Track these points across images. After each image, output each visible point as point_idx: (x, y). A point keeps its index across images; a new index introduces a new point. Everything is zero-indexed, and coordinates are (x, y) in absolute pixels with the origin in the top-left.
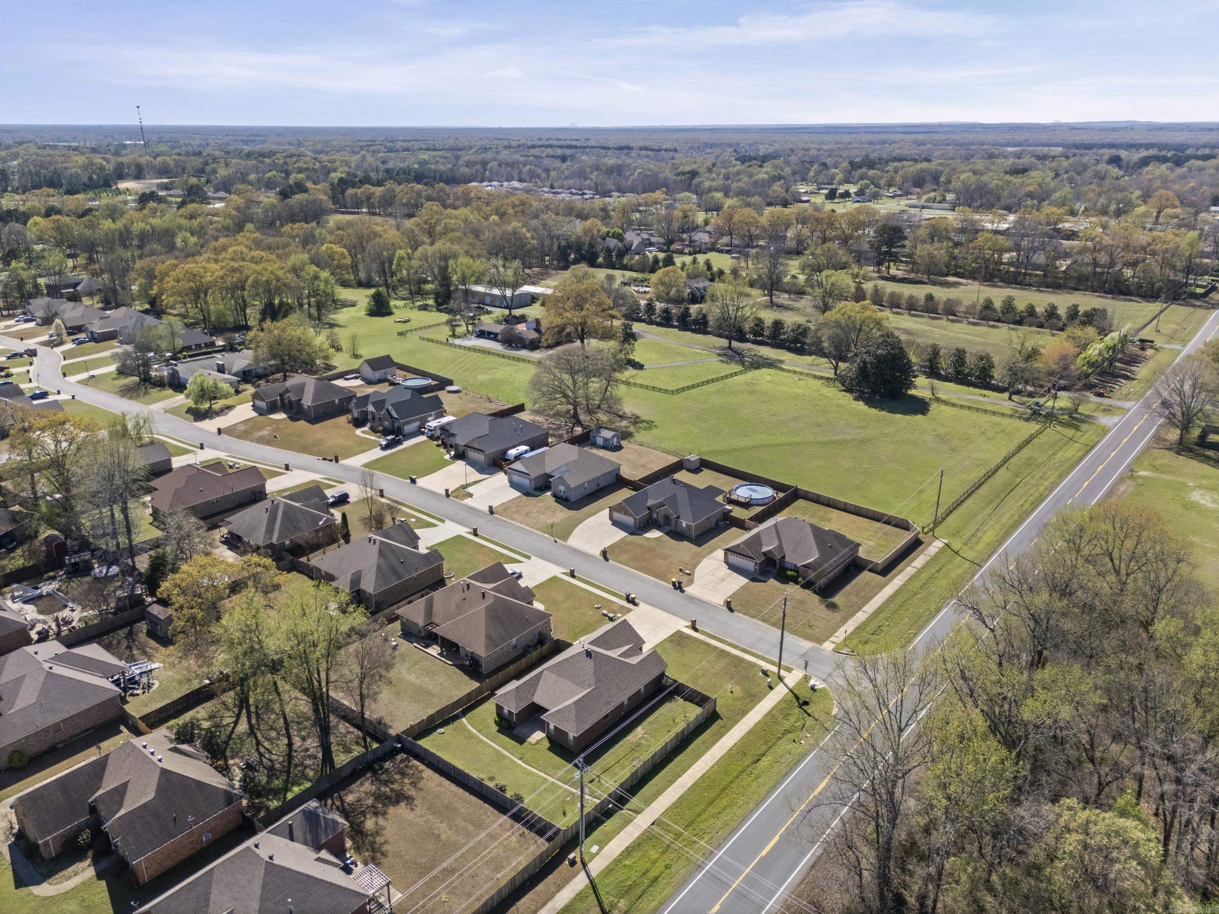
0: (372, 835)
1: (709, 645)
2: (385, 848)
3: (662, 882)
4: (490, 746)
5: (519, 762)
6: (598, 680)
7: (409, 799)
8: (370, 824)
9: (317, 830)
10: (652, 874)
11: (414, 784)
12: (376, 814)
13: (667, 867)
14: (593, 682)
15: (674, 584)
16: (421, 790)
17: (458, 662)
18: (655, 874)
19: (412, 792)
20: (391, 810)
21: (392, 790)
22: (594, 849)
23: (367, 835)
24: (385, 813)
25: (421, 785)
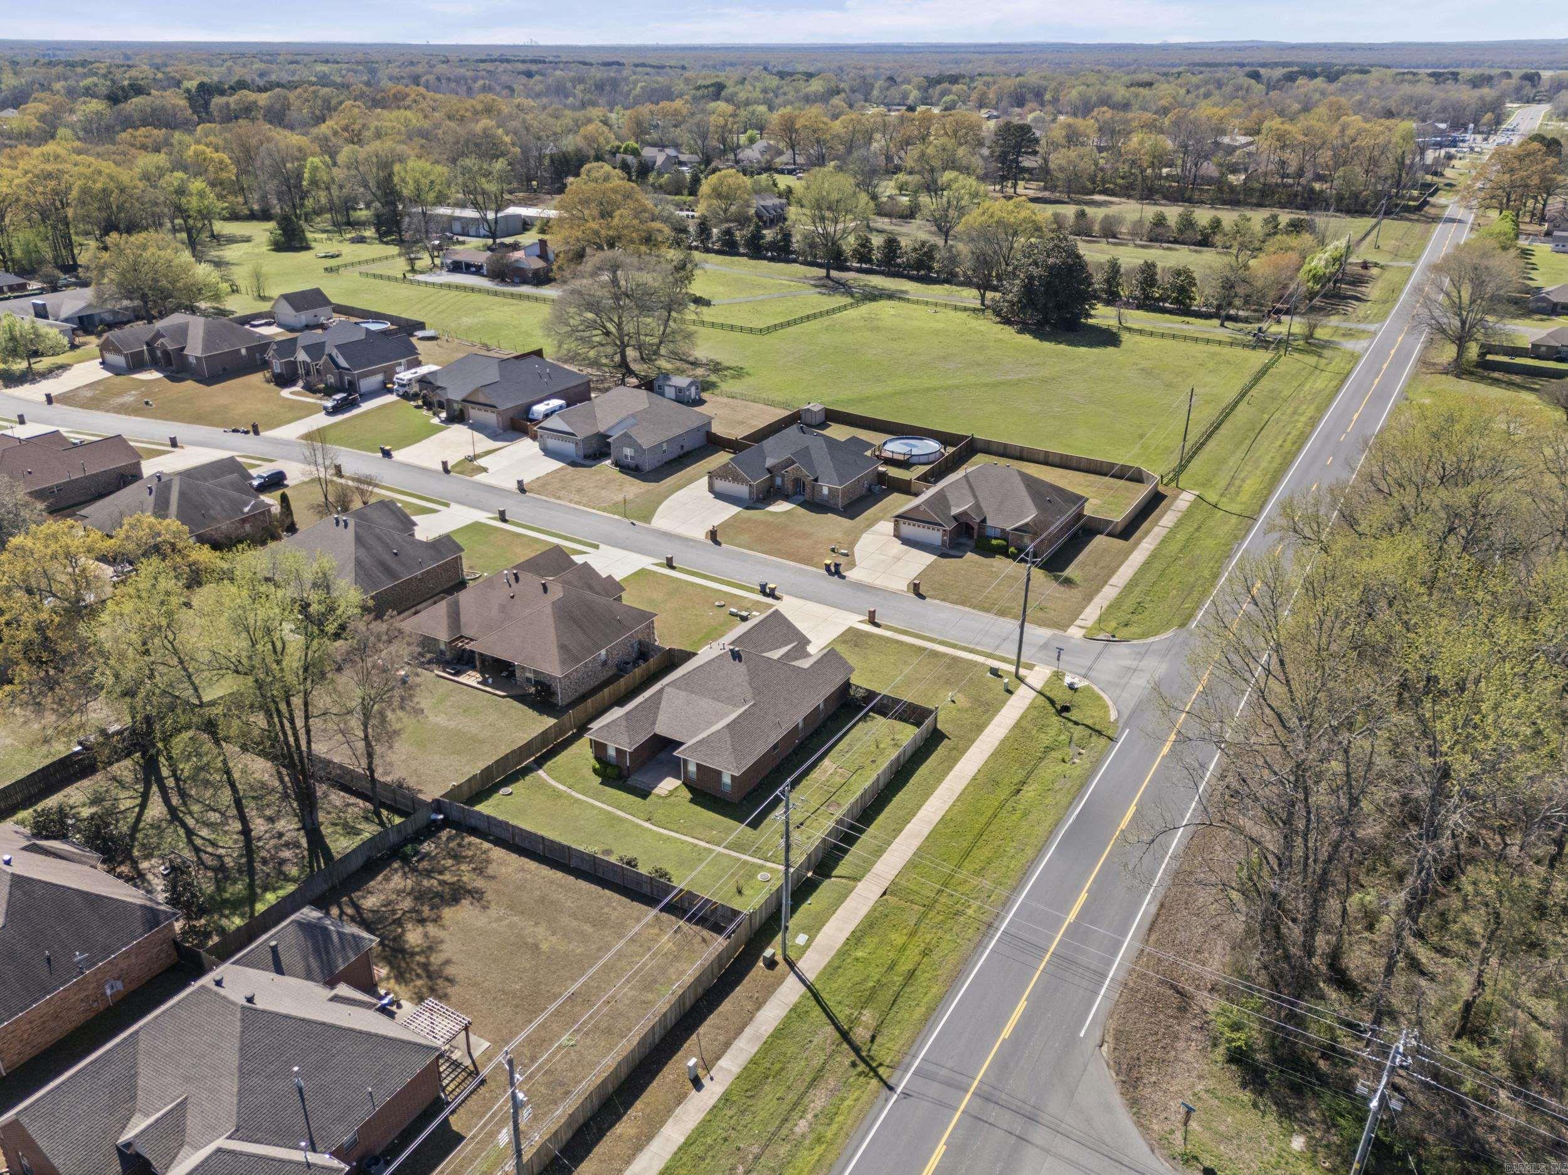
0: (422, 952)
1: (901, 643)
2: (450, 971)
3: (922, 978)
4: (593, 807)
5: (647, 825)
6: (757, 691)
7: (476, 895)
8: (414, 937)
9: (328, 953)
10: (904, 967)
11: (479, 871)
12: (422, 921)
13: (925, 953)
14: (749, 696)
15: (828, 568)
16: (493, 878)
17: (514, 692)
18: (909, 966)
19: (479, 883)
20: (447, 913)
21: (442, 883)
22: (802, 939)
23: (413, 954)
24: (436, 920)
25: (490, 871)
